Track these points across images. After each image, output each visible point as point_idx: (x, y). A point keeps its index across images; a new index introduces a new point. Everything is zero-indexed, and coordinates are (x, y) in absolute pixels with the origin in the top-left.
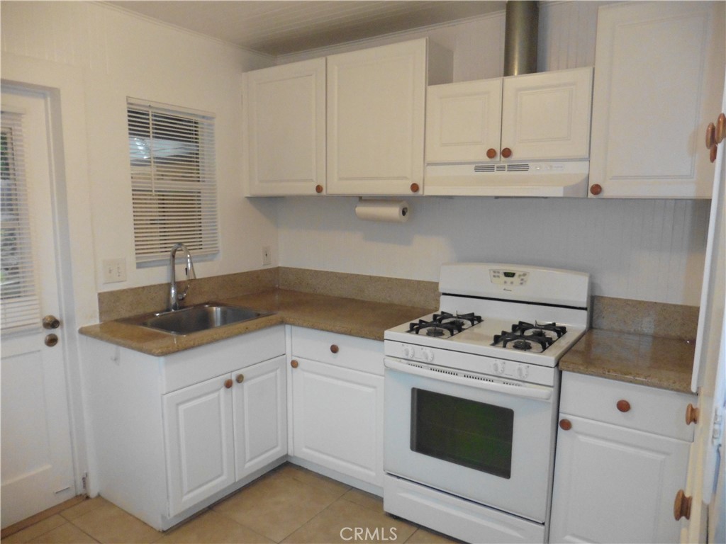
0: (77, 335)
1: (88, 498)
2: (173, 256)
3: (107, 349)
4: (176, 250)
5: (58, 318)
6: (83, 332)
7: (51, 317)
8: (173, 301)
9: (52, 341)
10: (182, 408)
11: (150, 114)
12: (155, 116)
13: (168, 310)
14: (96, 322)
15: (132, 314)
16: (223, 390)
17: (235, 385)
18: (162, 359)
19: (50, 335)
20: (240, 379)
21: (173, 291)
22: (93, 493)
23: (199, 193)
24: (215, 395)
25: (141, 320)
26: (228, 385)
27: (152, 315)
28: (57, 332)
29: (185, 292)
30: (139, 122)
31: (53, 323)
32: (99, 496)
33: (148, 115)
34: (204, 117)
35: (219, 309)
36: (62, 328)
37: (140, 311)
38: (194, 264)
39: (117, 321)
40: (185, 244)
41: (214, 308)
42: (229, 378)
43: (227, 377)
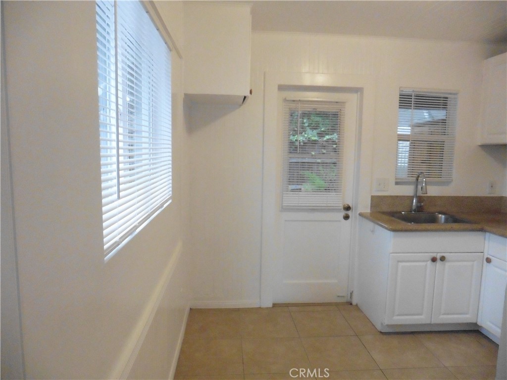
0: (358, 215)
1: (351, 304)
2: (417, 180)
3: (369, 225)
4: (418, 177)
5: (351, 206)
6: (360, 215)
7: (348, 205)
8: (414, 207)
9: (346, 217)
10: (401, 264)
11: (413, 95)
12: (416, 96)
13: (411, 212)
14: (368, 211)
15: (389, 210)
16: (430, 263)
17: (439, 261)
18: (392, 233)
19: (346, 214)
20: (443, 259)
21: (414, 201)
22: (354, 303)
23: (444, 142)
24: (424, 264)
25: (393, 214)
26: (434, 260)
27: (400, 212)
28: (349, 213)
29: (423, 202)
30: (406, 101)
31: (348, 208)
32: (357, 305)
33: (412, 96)
34: (451, 94)
35: (443, 216)
36: (352, 211)
37: (395, 210)
38: (427, 187)
39: (379, 212)
40: (425, 174)
41: (440, 215)
42: (436, 256)
43: (434, 255)
